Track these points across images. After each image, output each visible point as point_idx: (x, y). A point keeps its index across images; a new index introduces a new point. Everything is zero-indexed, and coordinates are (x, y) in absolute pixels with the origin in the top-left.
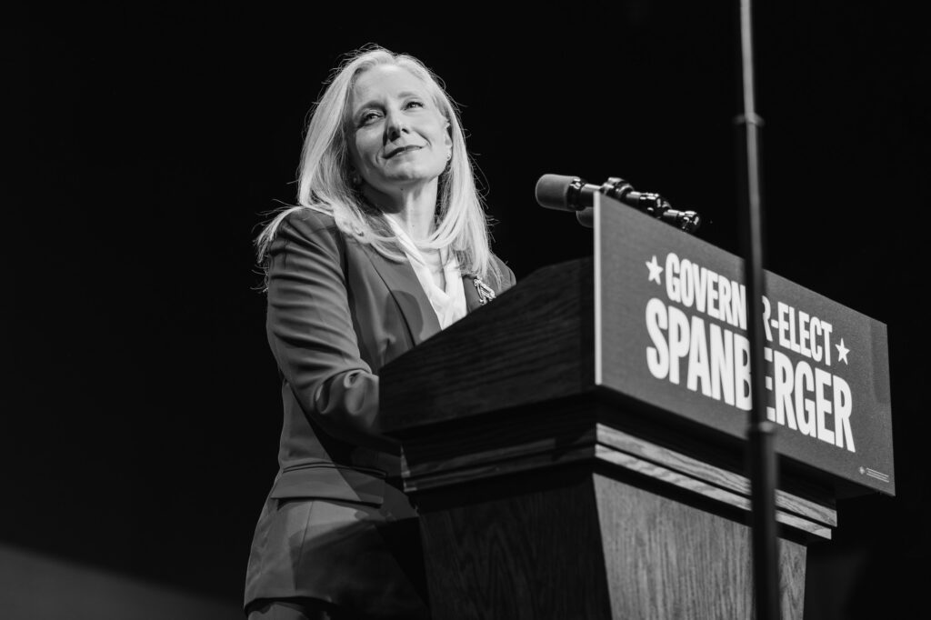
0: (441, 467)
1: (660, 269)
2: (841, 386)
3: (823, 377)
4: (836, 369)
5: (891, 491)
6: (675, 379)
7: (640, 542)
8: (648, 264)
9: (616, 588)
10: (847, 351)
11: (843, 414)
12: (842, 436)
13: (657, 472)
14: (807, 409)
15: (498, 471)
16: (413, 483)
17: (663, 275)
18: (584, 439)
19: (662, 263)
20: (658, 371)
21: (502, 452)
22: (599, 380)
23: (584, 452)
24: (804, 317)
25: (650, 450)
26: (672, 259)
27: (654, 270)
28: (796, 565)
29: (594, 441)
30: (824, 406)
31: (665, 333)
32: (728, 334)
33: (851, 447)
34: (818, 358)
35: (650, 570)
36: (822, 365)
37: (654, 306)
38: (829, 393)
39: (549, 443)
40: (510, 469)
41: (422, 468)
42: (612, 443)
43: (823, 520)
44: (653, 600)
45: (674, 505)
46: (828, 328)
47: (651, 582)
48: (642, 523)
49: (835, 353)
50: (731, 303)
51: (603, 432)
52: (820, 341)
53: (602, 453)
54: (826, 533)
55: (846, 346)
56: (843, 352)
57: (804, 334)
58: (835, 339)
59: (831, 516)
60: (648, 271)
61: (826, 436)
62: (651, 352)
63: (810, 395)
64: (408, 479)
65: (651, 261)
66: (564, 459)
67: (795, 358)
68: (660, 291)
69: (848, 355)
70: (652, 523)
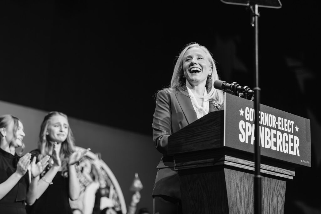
0: (184, 164)
1: (244, 112)
2: (296, 138)
3: (291, 136)
4: (295, 134)
5: (310, 166)
6: (247, 142)
7: (237, 185)
8: (240, 111)
9: (230, 199)
10: (298, 128)
11: (297, 146)
12: (296, 152)
13: (242, 167)
14: (286, 146)
15: (199, 166)
16: (177, 168)
17: (244, 114)
18: (221, 159)
19: (244, 110)
20: (242, 140)
21: (200, 161)
22: (224, 145)
23: (221, 163)
24: (286, 120)
25: (240, 161)
26: (247, 108)
27: (242, 112)
28: (283, 187)
29: (224, 160)
30: (291, 144)
31: (245, 130)
32: (263, 128)
33: (299, 155)
34: (289, 131)
35: (240, 193)
36: (291, 133)
37: (242, 122)
38: (292, 141)
39: (212, 160)
40: (202, 166)
41: (179, 164)
42: (229, 160)
43: (291, 175)
44: (241, 201)
45: (248, 174)
46: (293, 122)
47: (240, 196)
48: (238, 181)
49: (294, 129)
50: (264, 119)
51: (227, 157)
52: (290, 126)
53: (226, 163)
54: (292, 178)
55: (298, 127)
56: (297, 129)
57: (286, 125)
58: (295, 126)
59: (293, 173)
60: (240, 113)
61: (291, 153)
62: (240, 135)
63: (287, 142)
64: (175, 167)
65: (241, 110)
66: (216, 164)
67: (283, 132)
68: (243, 118)
69: (298, 130)
70: (241, 180)
